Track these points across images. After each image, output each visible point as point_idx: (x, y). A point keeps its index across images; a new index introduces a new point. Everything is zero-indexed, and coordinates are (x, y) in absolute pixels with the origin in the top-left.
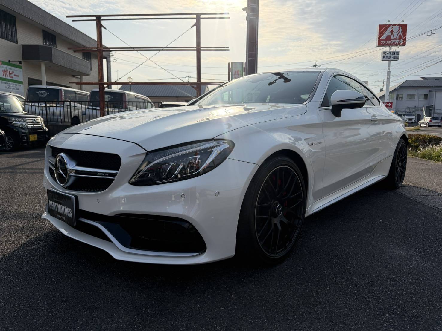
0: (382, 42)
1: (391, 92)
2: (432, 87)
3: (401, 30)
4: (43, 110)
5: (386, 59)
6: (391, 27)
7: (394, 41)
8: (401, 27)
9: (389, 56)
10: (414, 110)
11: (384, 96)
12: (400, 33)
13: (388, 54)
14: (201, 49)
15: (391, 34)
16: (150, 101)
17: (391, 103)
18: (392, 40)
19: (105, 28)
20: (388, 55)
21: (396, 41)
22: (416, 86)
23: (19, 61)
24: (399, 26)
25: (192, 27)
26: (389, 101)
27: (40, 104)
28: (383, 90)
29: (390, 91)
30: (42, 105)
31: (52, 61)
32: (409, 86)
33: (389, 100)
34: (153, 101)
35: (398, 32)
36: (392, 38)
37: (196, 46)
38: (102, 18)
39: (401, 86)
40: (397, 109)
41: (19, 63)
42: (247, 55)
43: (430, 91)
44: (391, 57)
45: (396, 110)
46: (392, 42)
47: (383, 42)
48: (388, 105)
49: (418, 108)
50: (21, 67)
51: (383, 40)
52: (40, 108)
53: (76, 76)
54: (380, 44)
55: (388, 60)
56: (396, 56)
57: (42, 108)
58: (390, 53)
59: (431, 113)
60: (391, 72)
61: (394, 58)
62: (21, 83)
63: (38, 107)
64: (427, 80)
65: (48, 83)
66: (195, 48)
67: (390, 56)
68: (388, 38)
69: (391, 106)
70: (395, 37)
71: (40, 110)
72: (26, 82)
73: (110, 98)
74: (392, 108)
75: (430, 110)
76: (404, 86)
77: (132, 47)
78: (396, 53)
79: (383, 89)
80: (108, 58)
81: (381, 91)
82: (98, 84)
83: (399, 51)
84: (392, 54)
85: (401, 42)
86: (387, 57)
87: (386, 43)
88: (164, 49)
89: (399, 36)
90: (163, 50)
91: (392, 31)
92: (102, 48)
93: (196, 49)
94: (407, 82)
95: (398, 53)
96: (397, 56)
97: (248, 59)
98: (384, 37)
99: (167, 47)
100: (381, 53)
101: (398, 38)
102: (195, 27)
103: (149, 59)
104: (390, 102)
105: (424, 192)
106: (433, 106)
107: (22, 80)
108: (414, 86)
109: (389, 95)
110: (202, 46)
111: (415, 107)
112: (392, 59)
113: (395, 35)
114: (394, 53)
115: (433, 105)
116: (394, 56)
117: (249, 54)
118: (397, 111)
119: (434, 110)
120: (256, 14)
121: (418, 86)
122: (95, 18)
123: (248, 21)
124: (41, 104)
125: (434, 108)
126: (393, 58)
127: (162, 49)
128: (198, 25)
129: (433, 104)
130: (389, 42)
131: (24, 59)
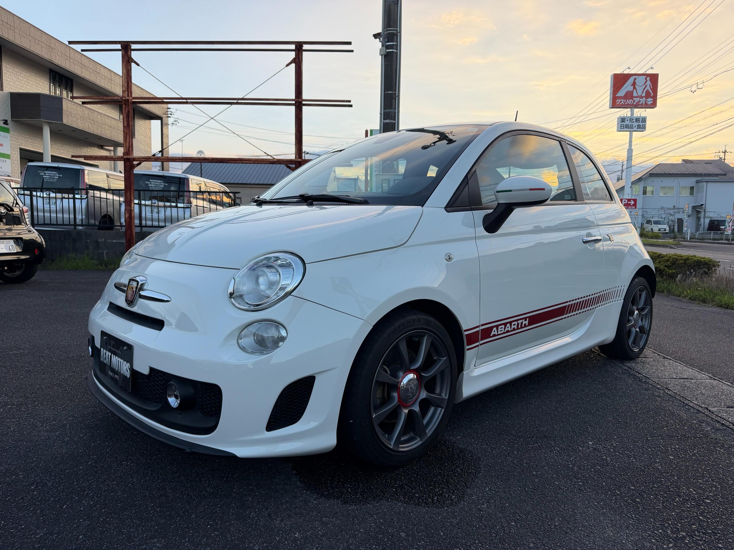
0: (618, 101)
1: (633, 183)
2: (701, 175)
3: (649, 83)
4: (51, 203)
5: (626, 129)
6: (633, 77)
7: (638, 99)
8: (648, 78)
9: (629, 124)
10: (672, 212)
11: (623, 188)
12: (648, 88)
13: (629, 121)
14: (304, 102)
15: (634, 90)
16: (228, 190)
17: (635, 200)
18: (634, 99)
19: (138, 65)
20: (627, 123)
21: (641, 100)
22: (675, 173)
23: (4, 120)
24: (646, 77)
25: (287, 65)
26: (631, 197)
27: (46, 194)
28: (621, 179)
29: (632, 181)
30: (49, 195)
31: (62, 121)
32: (663, 172)
33: (632, 195)
34: (232, 191)
35: (644, 86)
36: (634, 95)
37: (294, 98)
38: (133, 46)
39: (651, 172)
40: (645, 210)
41: (4, 123)
42: (381, 114)
43: (697, 182)
44: (634, 126)
45: (643, 211)
46: (634, 101)
47: (621, 102)
48: (629, 202)
49: (678, 209)
50: (7, 131)
51: (620, 98)
52: (45, 201)
53: (106, 148)
54: (614, 105)
55: (629, 130)
56: (641, 124)
57: (49, 200)
58: (631, 120)
59: (700, 217)
60: (633, 150)
61: (639, 127)
62: (7, 156)
63: (42, 199)
64: (692, 165)
65: (54, 159)
66: (292, 100)
67: (631, 123)
68: (629, 95)
69: (635, 205)
70: (640, 94)
71: (45, 203)
72: (16, 156)
73: (163, 186)
74: (636, 208)
75: (698, 212)
76: (655, 172)
77: (183, 97)
78: (641, 120)
79: (622, 177)
80: (164, 119)
81: (618, 180)
82: (123, 159)
83: (646, 117)
84: (635, 120)
85: (650, 101)
86: (627, 126)
87: (625, 103)
88: (239, 101)
89: (646, 92)
90: (237, 103)
91: (634, 84)
92: (131, 98)
93: (294, 102)
94: (659, 166)
95: (644, 120)
96: (643, 123)
97: (383, 121)
98: (622, 93)
99: (244, 98)
100: (618, 118)
101: (644, 95)
102: (293, 65)
103: (212, 118)
104: (633, 198)
105: (683, 371)
106: (704, 206)
107: (9, 153)
108: (671, 173)
109: (631, 187)
110: (304, 97)
111: (674, 206)
112: (635, 129)
113: (640, 91)
114: (637, 120)
115: (702, 205)
116: (638, 124)
117: (384, 113)
118: (645, 213)
119: (705, 212)
120: (397, 45)
121: (679, 173)
122: (119, 47)
123: (383, 56)
124: (48, 193)
125: (705, 210)
126: (637, 127)
127: (235, 101)
128: (298, 62)
129: (702, 203)
130: (630, 102)
131: (13, 116)
